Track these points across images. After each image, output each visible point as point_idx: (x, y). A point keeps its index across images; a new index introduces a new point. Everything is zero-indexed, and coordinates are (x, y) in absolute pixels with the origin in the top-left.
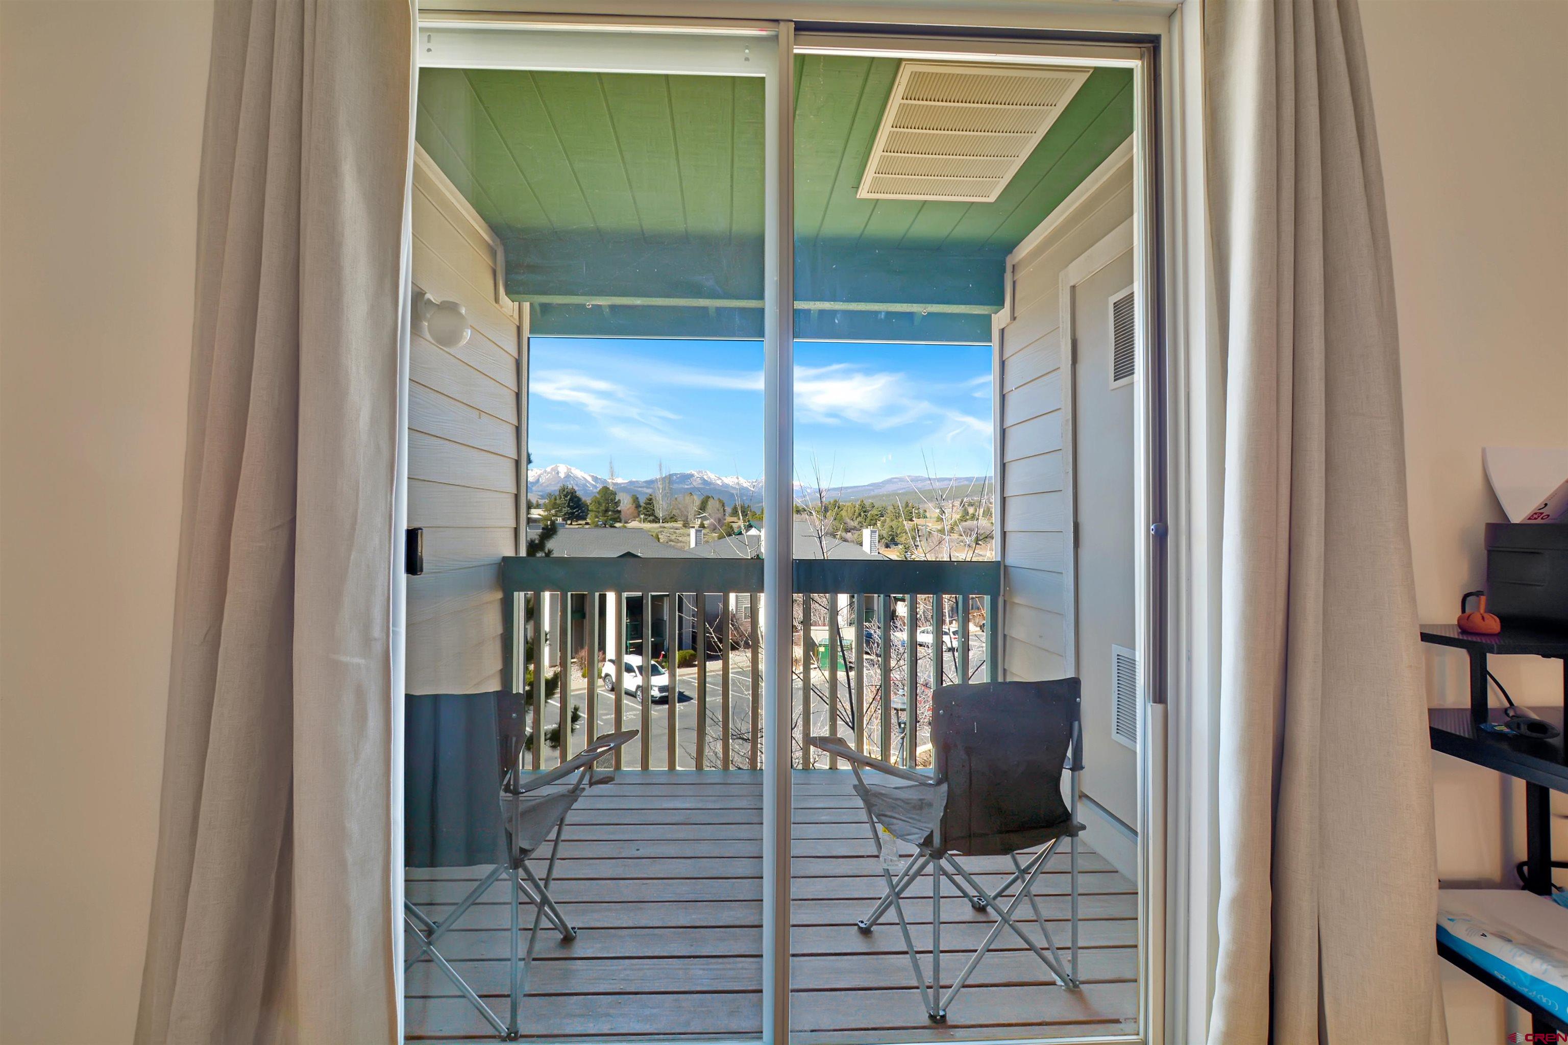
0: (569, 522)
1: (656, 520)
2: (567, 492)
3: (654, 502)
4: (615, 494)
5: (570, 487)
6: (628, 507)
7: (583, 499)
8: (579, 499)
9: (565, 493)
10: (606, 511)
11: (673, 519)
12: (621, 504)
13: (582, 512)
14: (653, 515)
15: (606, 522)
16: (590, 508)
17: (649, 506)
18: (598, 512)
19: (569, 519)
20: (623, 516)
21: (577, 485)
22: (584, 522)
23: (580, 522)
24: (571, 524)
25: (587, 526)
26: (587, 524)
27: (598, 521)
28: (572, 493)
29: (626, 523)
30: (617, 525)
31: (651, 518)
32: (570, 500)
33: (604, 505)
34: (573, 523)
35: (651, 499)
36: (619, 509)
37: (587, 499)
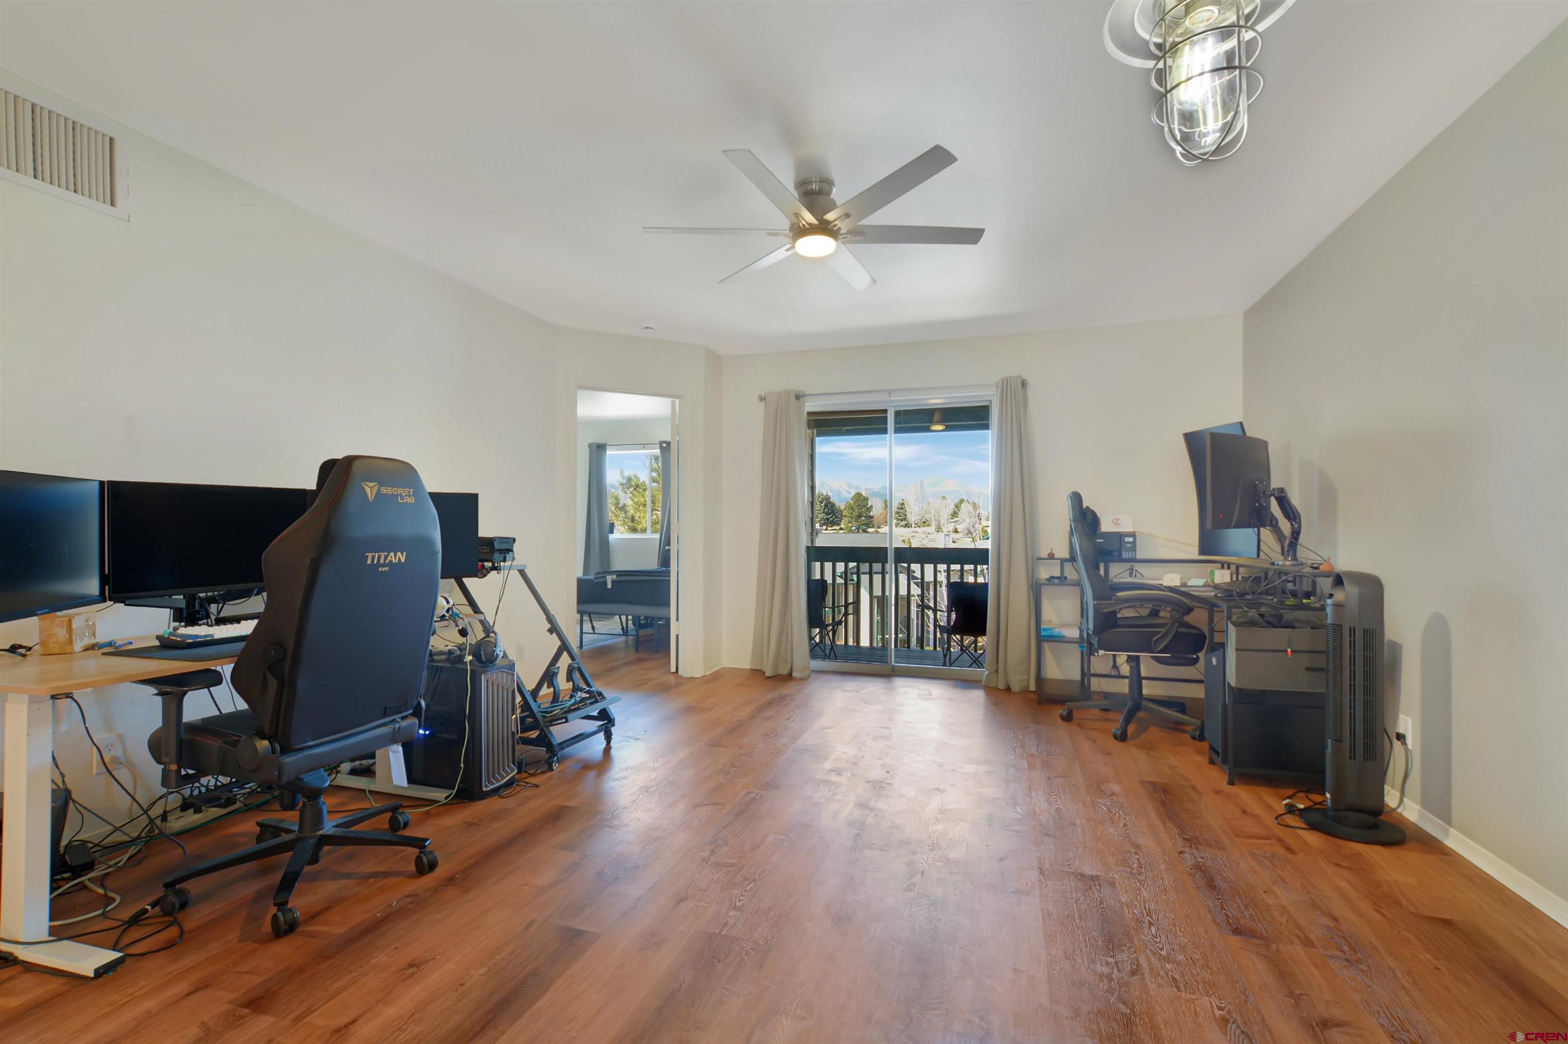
0: (825, 527)
1: (907, 526)
2: (822, 499)
3: (906, 508)
4: (866, 499)
5: (825, 494)
6: (881, 512)
7: (837, 504)
8: (833, 505)
9: (820, 499)
10: (859, 516)
11: (925, 523)
12: (874, 509)
13: (837, 517)
14: (905, 519)
15: (859, 527)
16: (844, 514)
17: (901, 511)
18: (851, 518)
19: (824, 524)
20: (875, 521)
21: (831, 491)
22: (838, 528)
23: (835, 527)
24: (826, 529)
25: (841, 531)
26: (841, 529)
27: (852, 526)
28: (826, 499)
29: (879, 527)
30: (870, 530)
31: (904, 523)
32: (826, 506)
33: (856, 510)
34: (828, 529)
35: (903, 504)
36: (871, 514)
37: (840, 505)
